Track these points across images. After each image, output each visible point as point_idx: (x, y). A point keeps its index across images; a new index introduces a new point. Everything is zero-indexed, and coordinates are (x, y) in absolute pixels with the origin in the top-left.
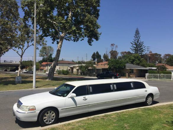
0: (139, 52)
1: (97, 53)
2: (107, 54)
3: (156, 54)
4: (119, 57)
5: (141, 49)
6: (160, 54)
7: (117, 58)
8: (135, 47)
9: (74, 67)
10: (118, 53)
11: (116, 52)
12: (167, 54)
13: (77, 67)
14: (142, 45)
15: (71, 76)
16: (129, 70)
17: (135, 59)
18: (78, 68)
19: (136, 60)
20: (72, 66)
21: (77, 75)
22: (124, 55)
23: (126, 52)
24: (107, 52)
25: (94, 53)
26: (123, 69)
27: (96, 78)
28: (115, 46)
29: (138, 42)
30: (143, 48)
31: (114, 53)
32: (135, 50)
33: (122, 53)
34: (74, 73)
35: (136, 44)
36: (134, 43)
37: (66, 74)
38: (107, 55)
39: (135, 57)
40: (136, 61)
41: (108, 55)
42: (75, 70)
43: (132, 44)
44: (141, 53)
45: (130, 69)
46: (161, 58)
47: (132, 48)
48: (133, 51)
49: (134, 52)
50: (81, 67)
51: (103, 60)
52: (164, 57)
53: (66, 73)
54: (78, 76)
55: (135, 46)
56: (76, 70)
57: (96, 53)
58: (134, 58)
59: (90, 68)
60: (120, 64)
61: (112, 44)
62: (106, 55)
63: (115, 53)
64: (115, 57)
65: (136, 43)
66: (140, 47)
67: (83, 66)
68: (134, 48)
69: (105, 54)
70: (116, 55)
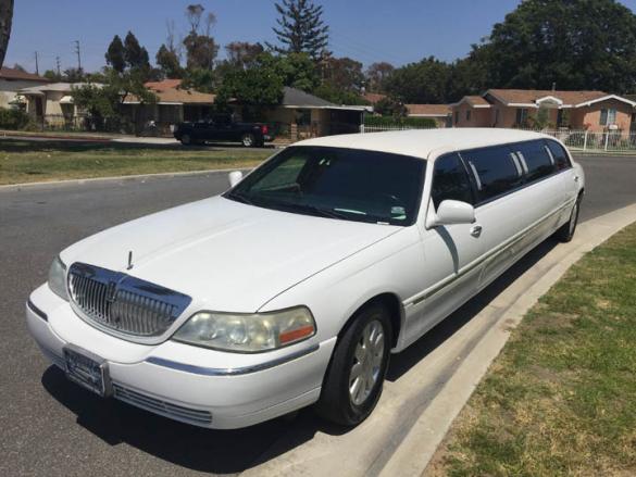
0: (306, 46)
1: (131, 39)
2: (171, 47)
3: (347, 62)
4: (222, 64)
5: (313, 34)
6: (360, 61)
7: (214, 67)
8: (290, 27)
9: (49, 94)
10: (218, 47)
11: (211, 41)
12: (379, 61)
13: (65, 93)
14: (315, 21)
15: (40, 134)
16: (295, 112)
17: (297, 73)
18: (67, 99)
19: (300, 78)
20: (36, 90)
21: (68, 127)
22: (239, 55)
23: (246, 47)
24: (171, 39)
25: (116, 38)
26: (273, 107)
27: (174, 141)
28: (204, 15)
29: (302, 5)
30: (318, 32)
31: (201, 47)
32: (292, 37)
33: (232, 48)
34: (51, 120)
35: (295, 15)
36: (286, 9)
37: (14, 127)
38: (173, 52)
39: (296, 66)
40: (299, 81)
41: (177, 54)
42: (52, 108)
43: (281, 11)
44: (313, 53)
45: (299, 110)
46: (361, 76)
47: (280, 28)
48: (284, 41)
49: (287, 47)
50: (83, 97)
51: (157, 70)
52: (370, 73)
53: (12, 121)
54: (74, 134)
55: (292, 21)
56: (60, 108)
57: (123, 38)
58: (292, 69)
59: (132, 100)
60: (264, 87)
61: (192, 8)
62: (169, 50)
63: (206, 45)
64: (207, 63)
65: (297, 9)
66: (312, 26)
67: (96, 88)
68: (290, 31)
69: (163, 47)
70: (212, 58)
